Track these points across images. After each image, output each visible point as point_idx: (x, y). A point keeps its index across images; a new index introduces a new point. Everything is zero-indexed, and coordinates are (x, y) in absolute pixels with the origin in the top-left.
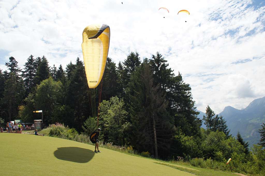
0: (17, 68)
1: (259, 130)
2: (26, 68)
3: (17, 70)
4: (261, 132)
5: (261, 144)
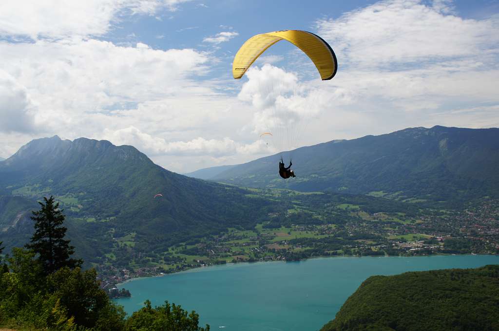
1: (34, 213)
4: (36, 217)
5: (32, 246)
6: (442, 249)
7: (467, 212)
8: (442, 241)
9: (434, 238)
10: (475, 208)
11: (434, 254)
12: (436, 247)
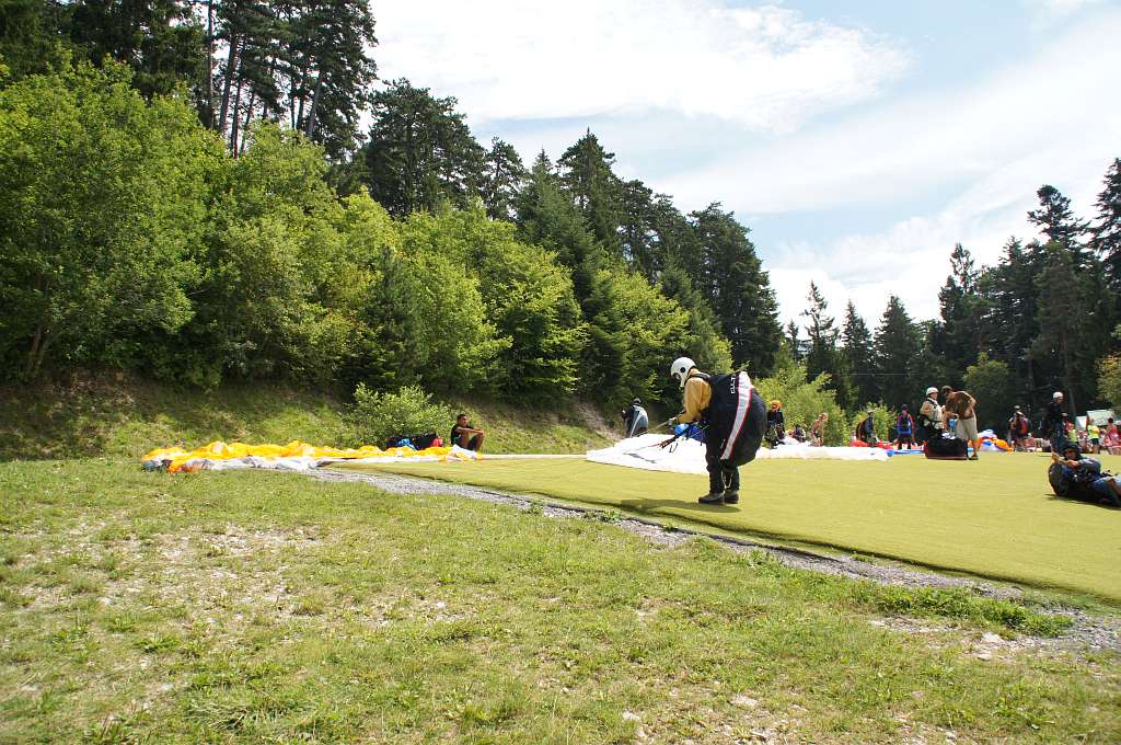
0: (1070, 223)
2: (1105, 212)
3: (1073, 229)
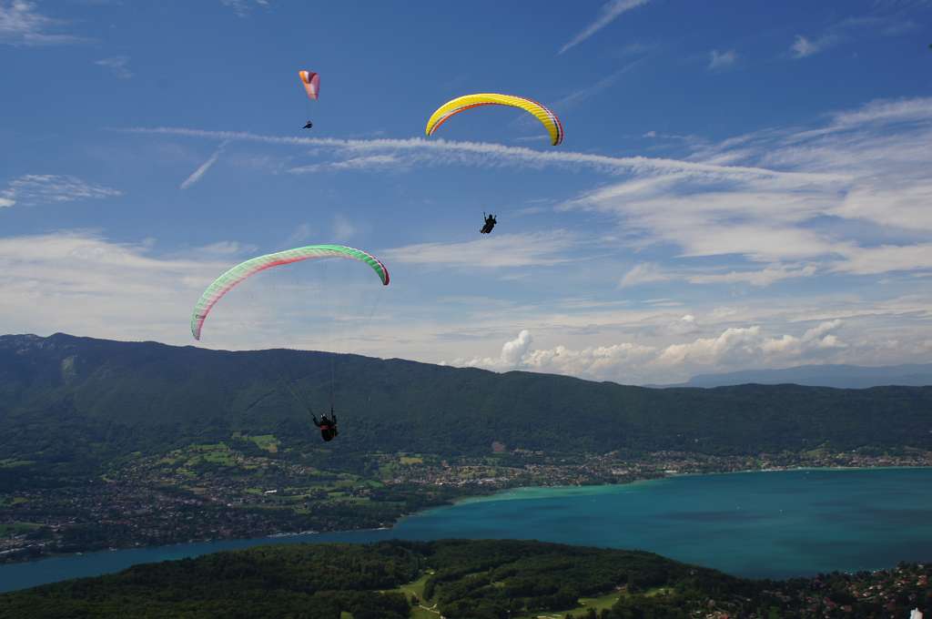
6: (59, 546)
7: (104, 479)
8: (59, 532)
9: (47, 528)
10: (117, 472)
11: (45, 556)
12: (48, 543)
